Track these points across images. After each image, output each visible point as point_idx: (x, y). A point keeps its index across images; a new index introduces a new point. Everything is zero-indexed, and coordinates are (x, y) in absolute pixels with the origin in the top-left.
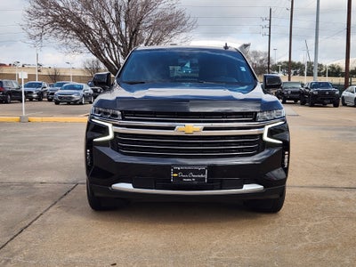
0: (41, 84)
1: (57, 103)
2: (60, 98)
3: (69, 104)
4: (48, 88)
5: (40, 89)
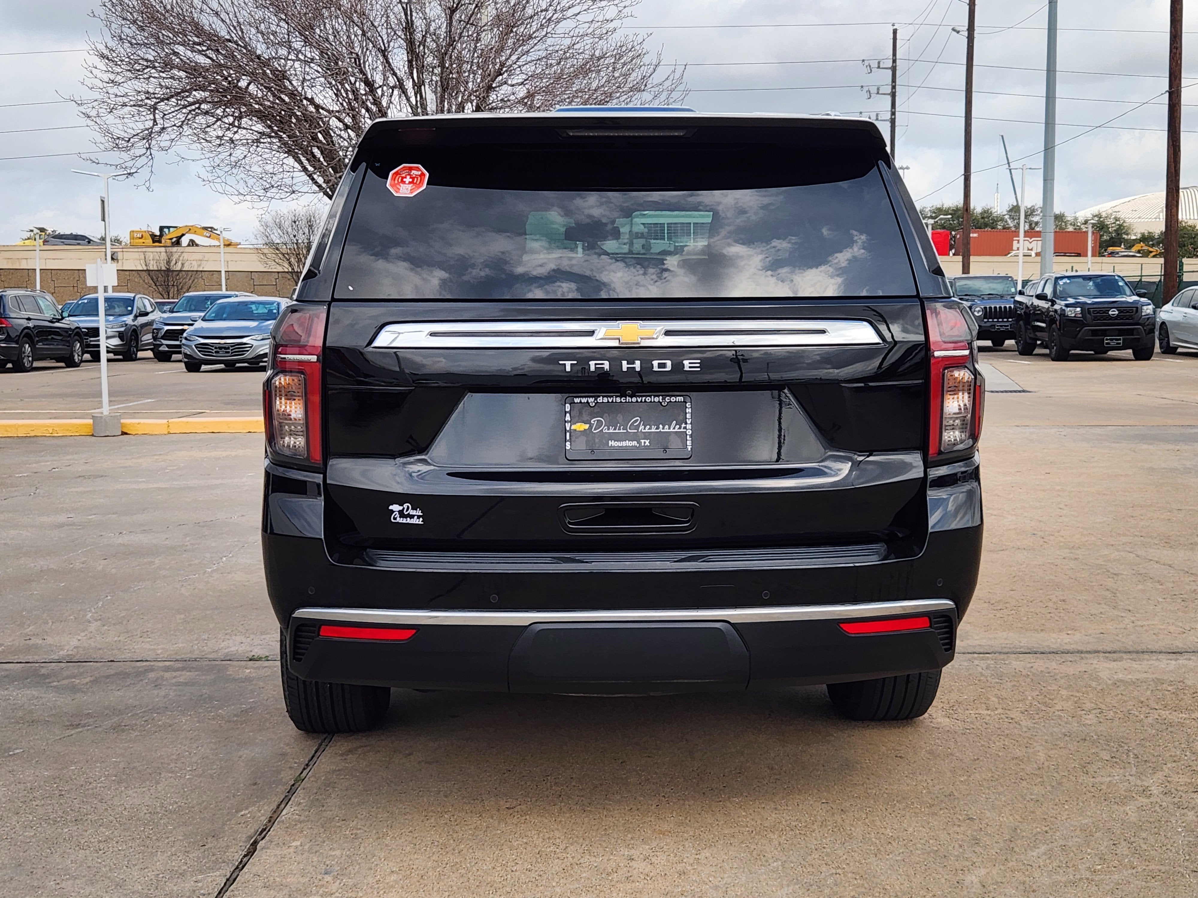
0: (130, 302)
1: (193, 366)
2: (202, 347)
3: (231, 367)
4: (156, 316)
5: (129, 319)
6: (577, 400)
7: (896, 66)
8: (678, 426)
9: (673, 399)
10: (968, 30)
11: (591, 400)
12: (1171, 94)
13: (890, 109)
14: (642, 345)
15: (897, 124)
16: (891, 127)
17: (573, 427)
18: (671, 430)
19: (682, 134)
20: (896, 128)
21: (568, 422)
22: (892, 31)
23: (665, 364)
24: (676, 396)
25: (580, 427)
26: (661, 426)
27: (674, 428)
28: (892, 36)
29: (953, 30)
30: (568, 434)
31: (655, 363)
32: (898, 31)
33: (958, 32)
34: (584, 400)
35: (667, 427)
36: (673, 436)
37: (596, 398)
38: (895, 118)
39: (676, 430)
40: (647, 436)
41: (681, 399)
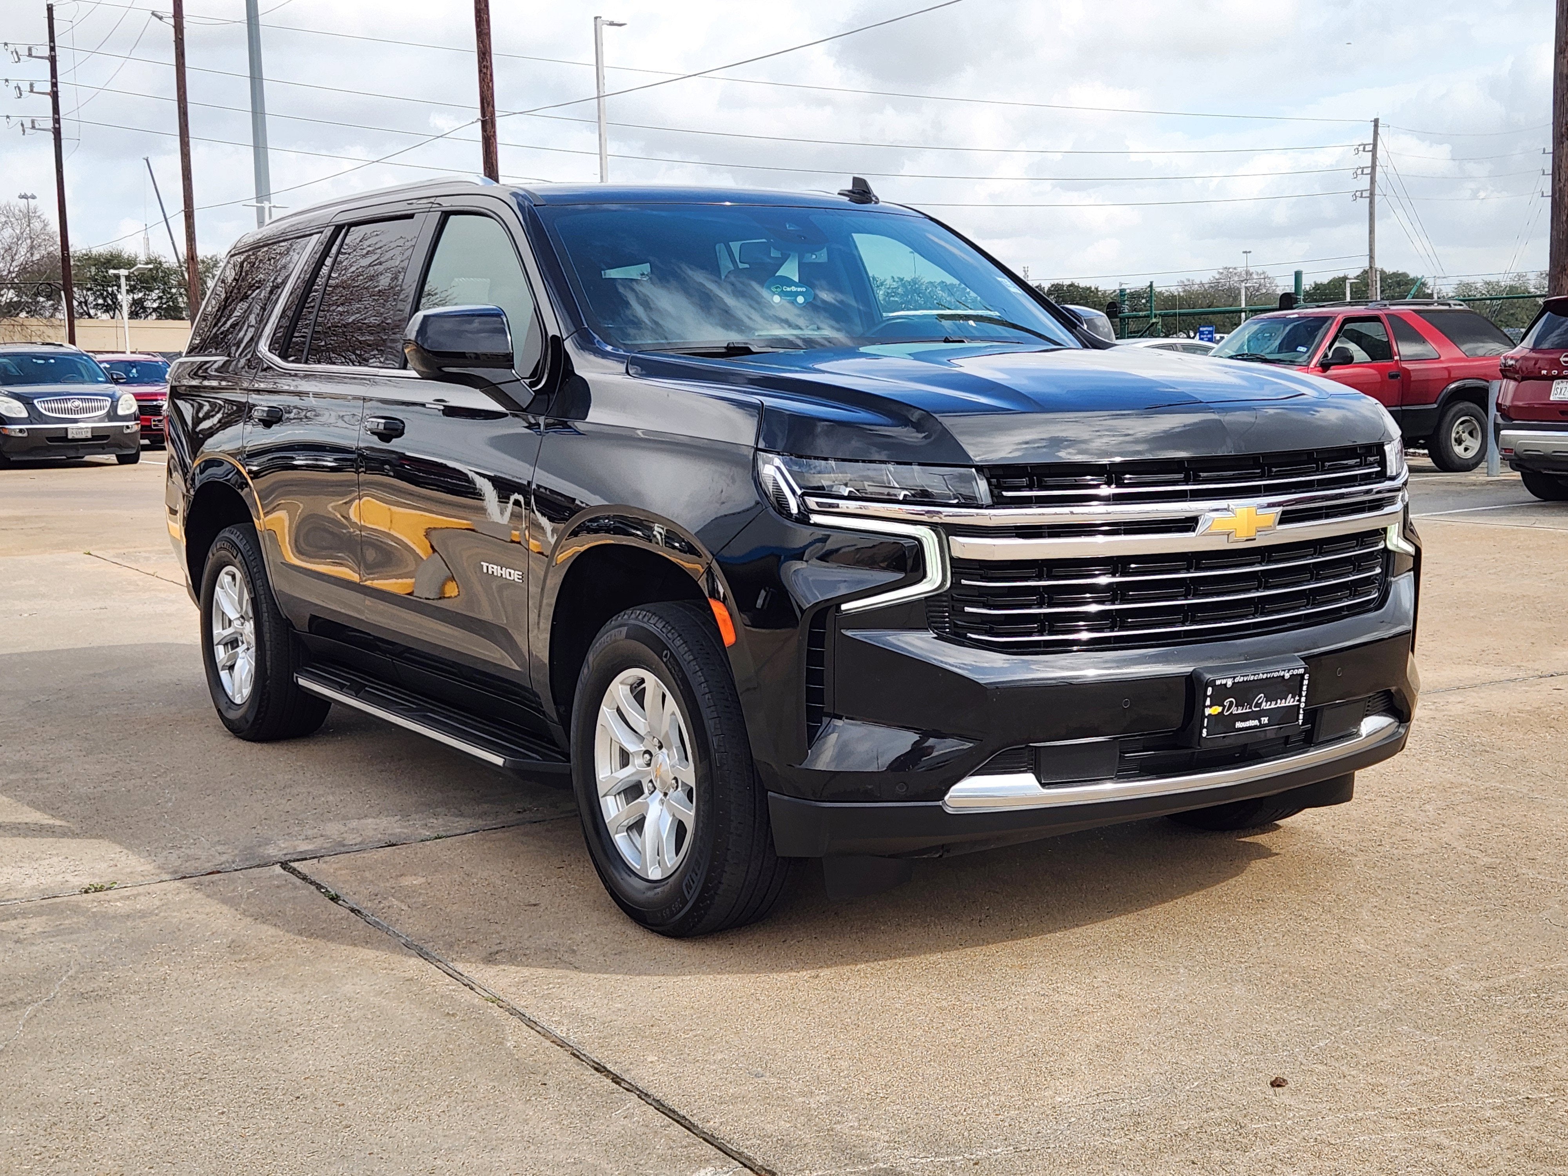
7: (55, 56)
10: (174, 16)
12: (484, 123)
13: (51, 115)
15: (63, 136)
16: (55, 139)
20: (63, 142)
22: (46, 8)
28: (46, 14)
29: (153, 14)
32: (54, 8)
33: (161, 18)
38: (60, 128)
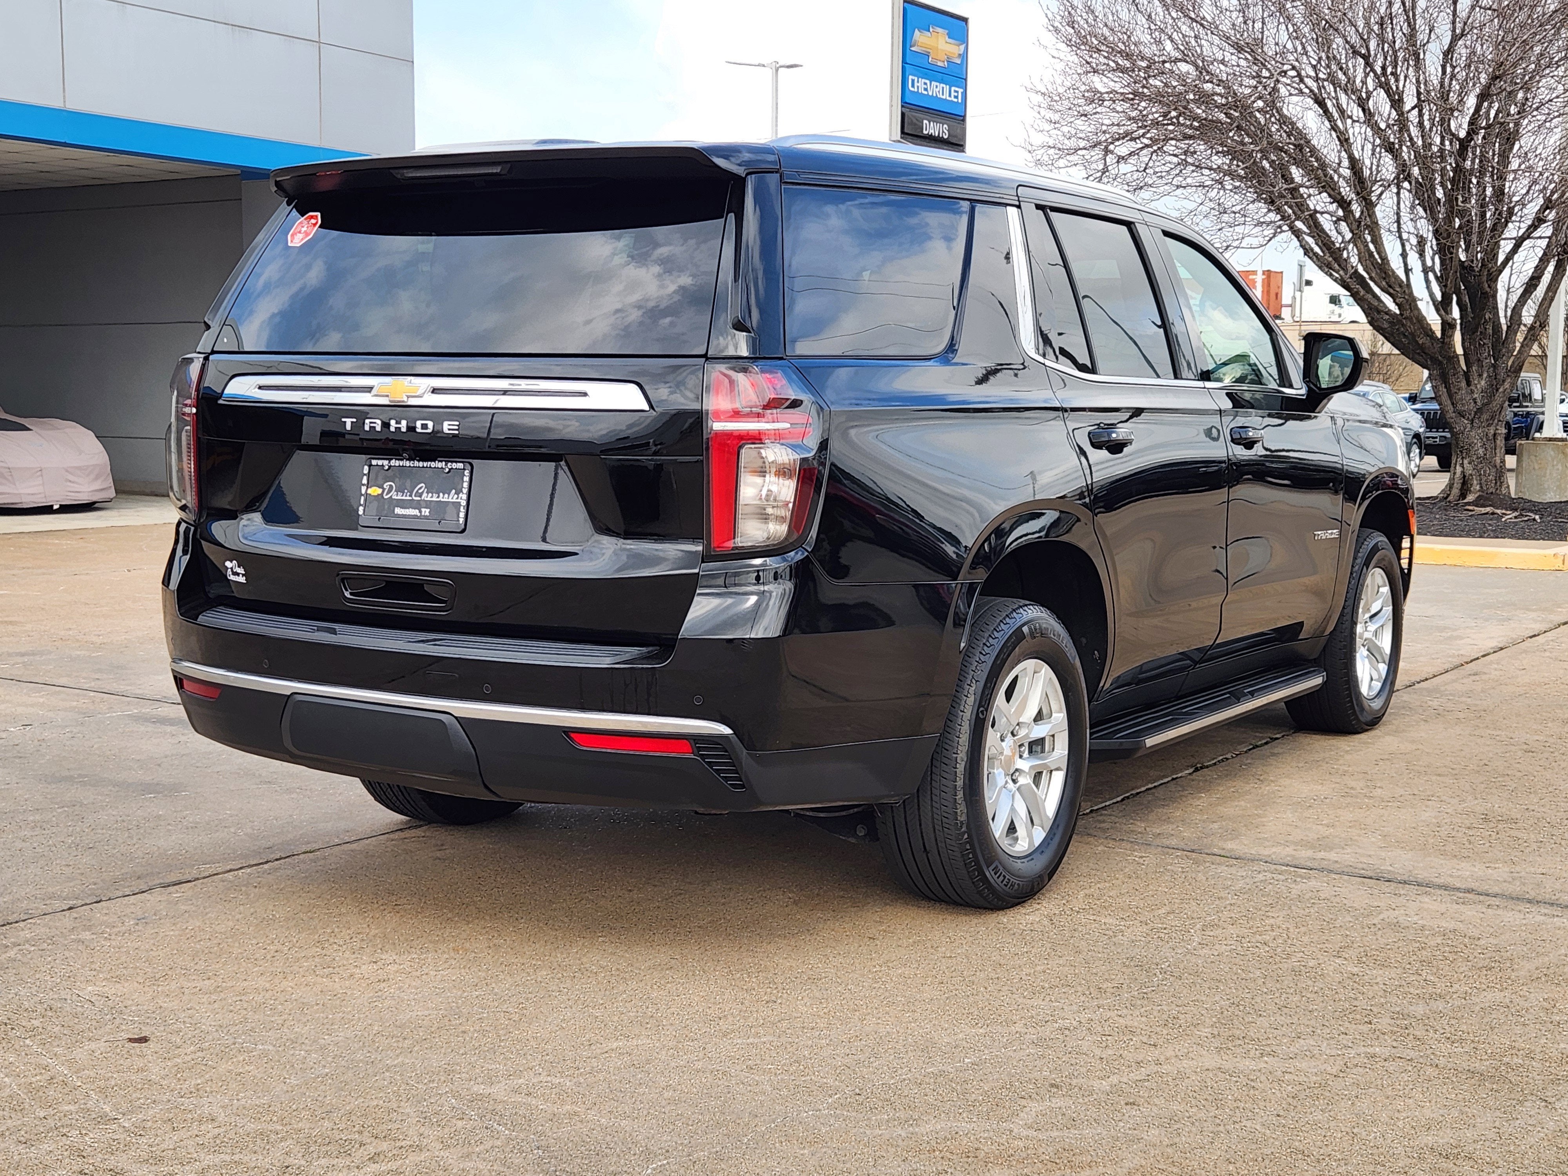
6: (374, 462)
8: (456, 496)
9: (454, 466)
11: (386, 462)
14: (409, 403)
17: (370, 491)
18: (450, 500)
19: (498, 171)
21: (364, 485)
23: (426, 425)
24: (456, 462)
25: (375, 491)
26: (441, 495)
27: (452, 498)
30: (362, 498)
31: (419, 424)
34: (380, 462)
35: (446, 496)
36: (451, 505)
37: (390, 460)
39: (454, 500)
40: (428, 504)
41: (460, 466)
